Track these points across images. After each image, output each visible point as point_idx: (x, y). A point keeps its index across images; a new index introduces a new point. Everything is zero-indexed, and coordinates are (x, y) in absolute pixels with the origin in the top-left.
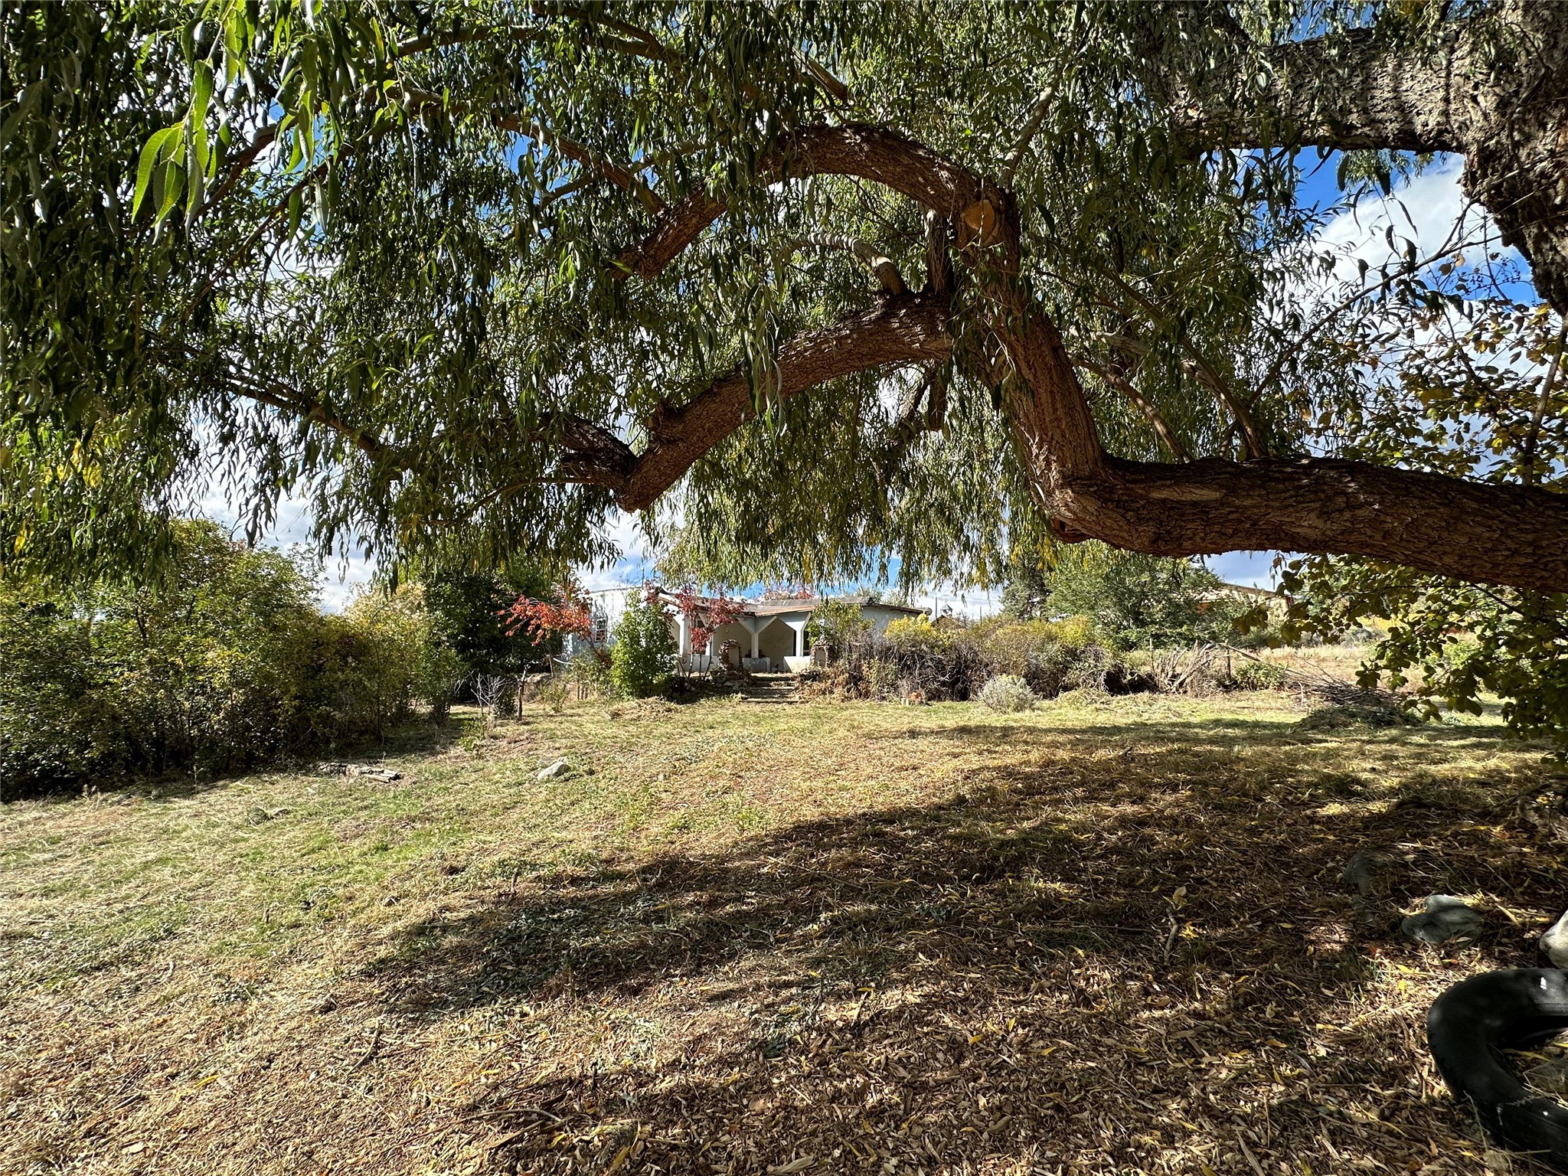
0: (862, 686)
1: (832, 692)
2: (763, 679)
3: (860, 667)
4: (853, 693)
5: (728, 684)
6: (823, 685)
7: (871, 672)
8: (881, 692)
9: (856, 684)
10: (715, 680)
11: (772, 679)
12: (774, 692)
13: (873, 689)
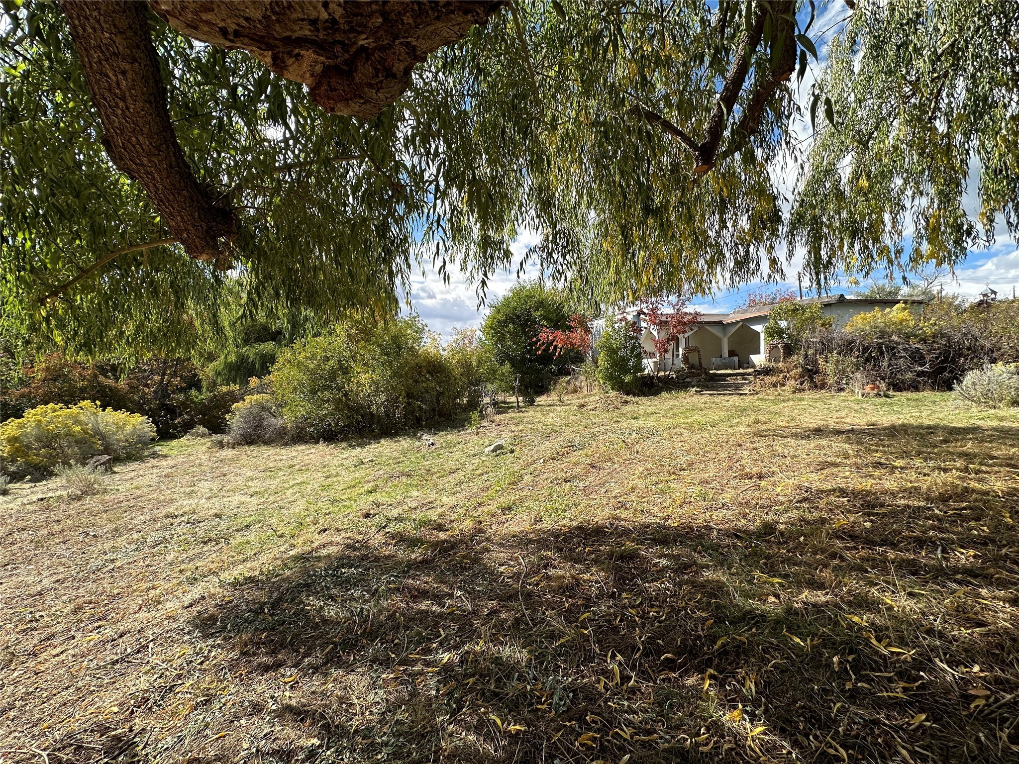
0: (817, 379)
1: (784, 385)
2: (721, 375)
3: (816, 361)
4: (806, 385)
5: (688, 380)
6: (774, 379)
7: (828, 366)
8: (838, 383)
9: (811, 377)
10: (677, 377)
11: (730, 375)
12: (729, 386)
13: (830, 381)
